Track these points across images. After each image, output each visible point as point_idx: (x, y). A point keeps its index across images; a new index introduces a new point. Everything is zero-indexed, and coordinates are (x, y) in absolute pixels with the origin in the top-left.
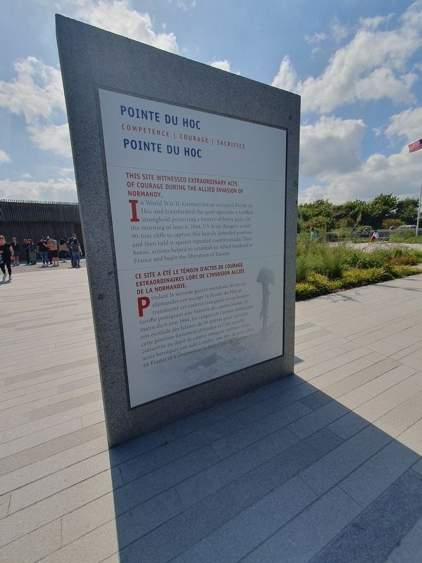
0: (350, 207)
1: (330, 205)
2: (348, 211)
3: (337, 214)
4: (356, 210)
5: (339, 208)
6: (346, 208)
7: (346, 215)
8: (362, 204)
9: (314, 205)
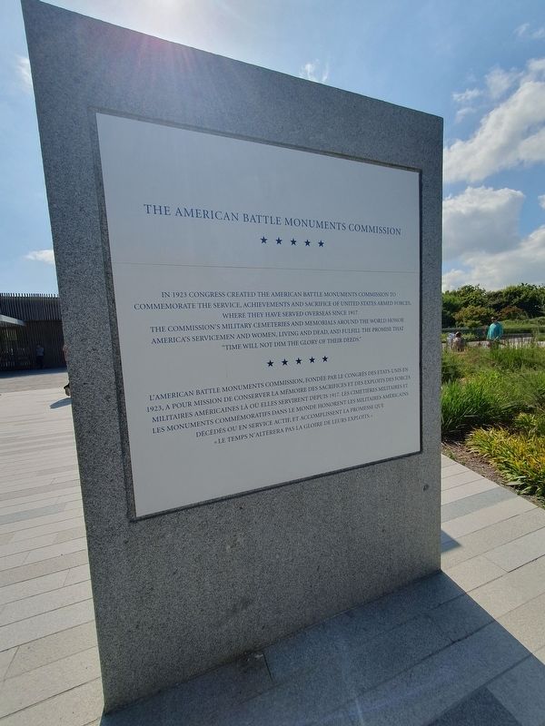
0: (513, 293)
1: (481, 292)
2: (511, 298)
3: (495, 303)
4: (523, 296)
5: (496, 295)
6: (506, 295)
7: (507, 304)
8: (531, 288)
9: (459, 292)
